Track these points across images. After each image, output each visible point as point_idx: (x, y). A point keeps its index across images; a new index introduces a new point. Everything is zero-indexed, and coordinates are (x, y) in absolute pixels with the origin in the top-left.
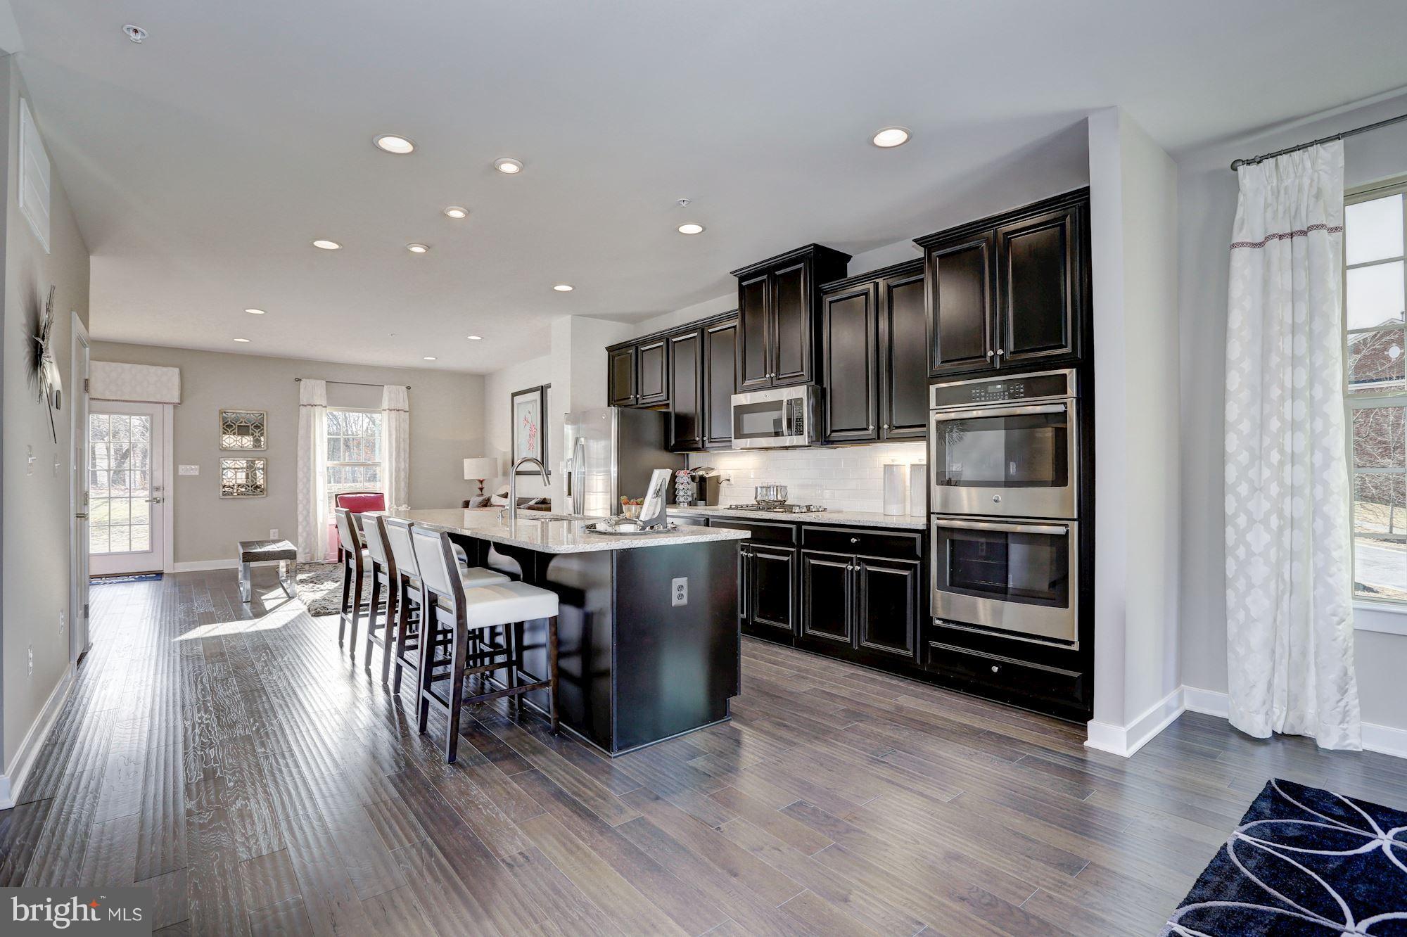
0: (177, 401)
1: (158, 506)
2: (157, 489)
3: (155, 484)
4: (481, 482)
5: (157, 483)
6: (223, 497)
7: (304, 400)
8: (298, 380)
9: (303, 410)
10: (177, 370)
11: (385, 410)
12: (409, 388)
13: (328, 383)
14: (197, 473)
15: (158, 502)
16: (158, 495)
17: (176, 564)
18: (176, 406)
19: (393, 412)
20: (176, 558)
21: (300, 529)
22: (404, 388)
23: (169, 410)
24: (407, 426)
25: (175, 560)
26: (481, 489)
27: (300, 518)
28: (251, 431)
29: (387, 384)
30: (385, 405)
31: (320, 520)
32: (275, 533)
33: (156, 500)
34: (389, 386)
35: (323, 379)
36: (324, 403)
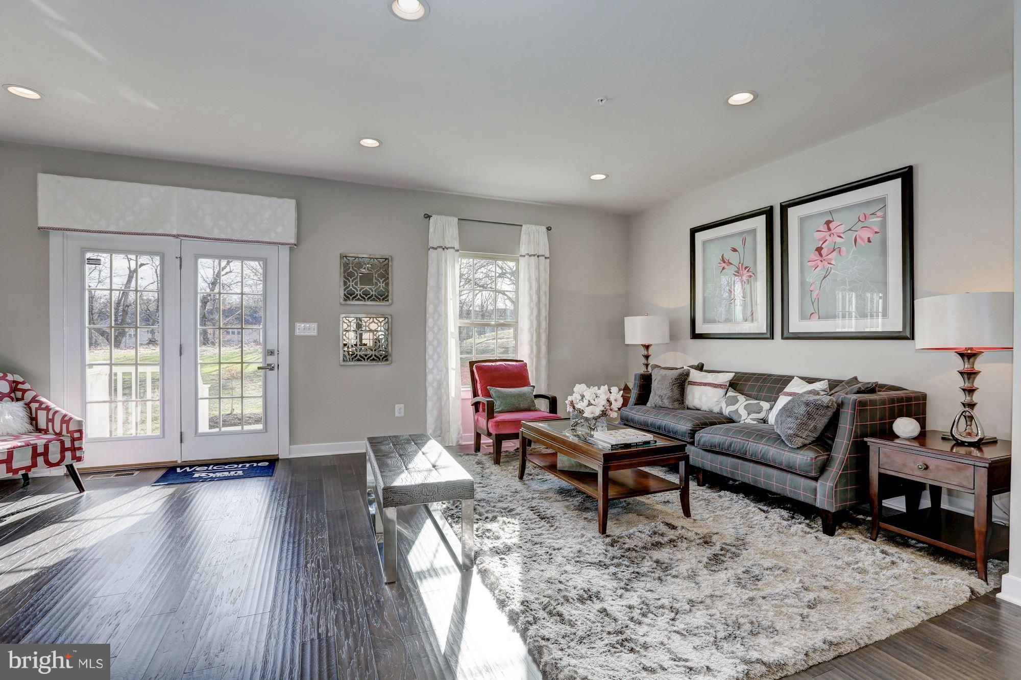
0: (293, 240)
1: (272, 374)
2: (271, 353)
3: (270, 347)
4: (647, 347)
5: (272, 346)
6: (343, 363)
7: (433, 242)
8: (428, 217)
9: (432, 254)
10: (293, 203)
11: (524, 256)
12: (549, 229)
13: (460, 221)
14: (314, 333)
15: (272, 369)
16: (272, 360)
17: (291, 446)
18: (293, 248)
19: (533, 257)
20: (292, 441)
21: (430, 405)
22: (544, 229)
23: (285, 253)
24: (548, 276)
25: (292, 442)
26: (647, 357)
27: (430, 392)
28: (374, 280)
29: (525, 224)
30: (523, 250)
31: (452, 393)
32: (400, 409)
33: (270, 367)
34: (528, 225)
35: (455, 216)
36: (457, 246)
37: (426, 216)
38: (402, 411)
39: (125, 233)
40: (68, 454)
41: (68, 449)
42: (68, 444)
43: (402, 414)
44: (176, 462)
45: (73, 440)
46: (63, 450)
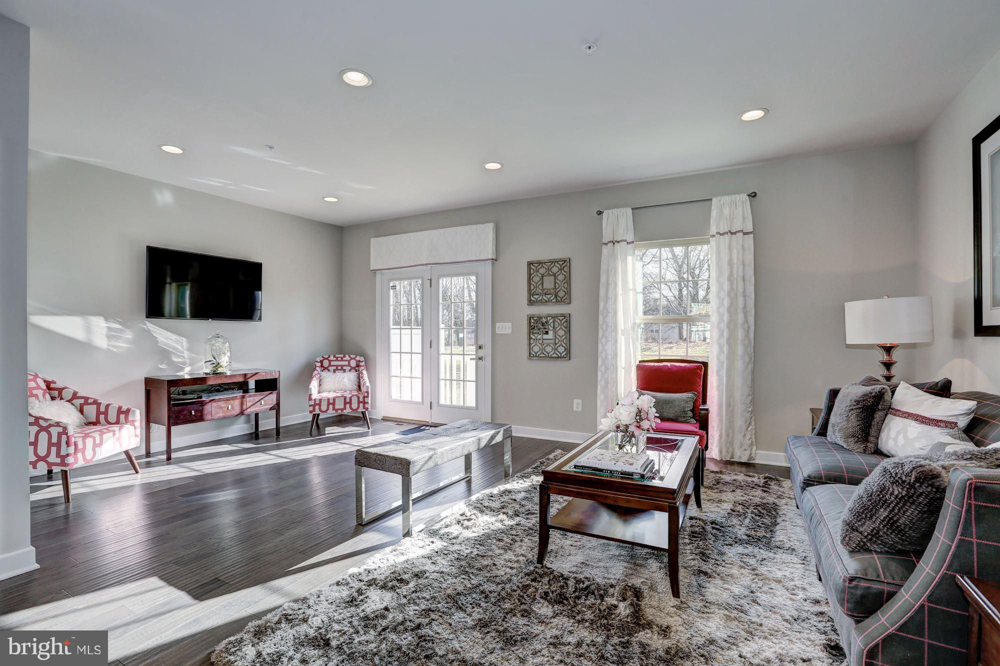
0: (493, 256)
1: (481, 365)
2: (481, 347)
3: (479, 343)
4: (888, 349)
5: (480, 341)
6: (529, 358)
7: (606, 238)
8: (600, 213)
9: (605, 250)
10: (490, 227)
11: (714, 236)
12: (753, 195)
13: (636, 211)
14: (509, 331)
16: (481, 352)
19: (727, 237)
20: (493, 419)
22: (744, 197)
23: (488, 266)
24: (751, 257)
26: (888, 365)
27: (601, 390)
29: (716, 196)
32: (578, 404)
33: (481, 359)
34: (719, 198)
35: (626, 206)
36: (630, 238)
37: (599, 212)
38: (580, 406)
39: (404, 267)
40: (361, 405)
41: (361, 402)
42: (361, 400)
43: (580, 409)
44: (428, 422)
45: (364, 397)
46: (359, 402)
